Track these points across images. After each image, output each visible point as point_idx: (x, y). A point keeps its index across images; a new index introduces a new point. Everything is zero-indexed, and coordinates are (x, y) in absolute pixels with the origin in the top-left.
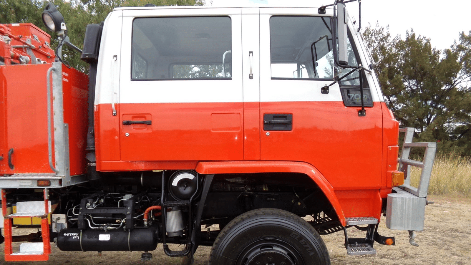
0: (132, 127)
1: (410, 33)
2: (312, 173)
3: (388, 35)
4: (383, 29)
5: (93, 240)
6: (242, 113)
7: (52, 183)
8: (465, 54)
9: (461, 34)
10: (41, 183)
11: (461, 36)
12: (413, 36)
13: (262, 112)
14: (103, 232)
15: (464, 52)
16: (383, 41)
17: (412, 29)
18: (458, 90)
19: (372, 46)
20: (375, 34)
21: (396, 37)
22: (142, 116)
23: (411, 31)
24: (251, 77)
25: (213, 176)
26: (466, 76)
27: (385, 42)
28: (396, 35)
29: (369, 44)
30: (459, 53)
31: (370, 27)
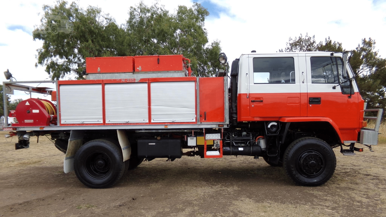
0: (254, 103)
1: (328, 40)
2: (331, 121)
3: (314, 42)
4: (310, 38)
5: (236, 150)
6: (300, 97)
7: (224, 126)
8: (366, 53)
9: (363, 40)
10: (220, 126)
11: (363, 41)
12: (330, 42)
13: (308, 97)
14: (240, 147)
15: (365, 52)
16: (311, 46)
17: (329, 37)
18: (360, 77)
19: (302, 49)
20: (305, 42)
21: (319, 43)
22: (259, 98)
23: (328, 39)
24: (303, 83)
25: (290, 123)
26: (366, 68)
27: (311, 47)
28: (319, 42)
29: (301, 48)
30: (362, 53)
31: (302, 37)
